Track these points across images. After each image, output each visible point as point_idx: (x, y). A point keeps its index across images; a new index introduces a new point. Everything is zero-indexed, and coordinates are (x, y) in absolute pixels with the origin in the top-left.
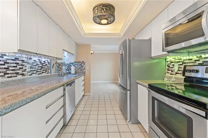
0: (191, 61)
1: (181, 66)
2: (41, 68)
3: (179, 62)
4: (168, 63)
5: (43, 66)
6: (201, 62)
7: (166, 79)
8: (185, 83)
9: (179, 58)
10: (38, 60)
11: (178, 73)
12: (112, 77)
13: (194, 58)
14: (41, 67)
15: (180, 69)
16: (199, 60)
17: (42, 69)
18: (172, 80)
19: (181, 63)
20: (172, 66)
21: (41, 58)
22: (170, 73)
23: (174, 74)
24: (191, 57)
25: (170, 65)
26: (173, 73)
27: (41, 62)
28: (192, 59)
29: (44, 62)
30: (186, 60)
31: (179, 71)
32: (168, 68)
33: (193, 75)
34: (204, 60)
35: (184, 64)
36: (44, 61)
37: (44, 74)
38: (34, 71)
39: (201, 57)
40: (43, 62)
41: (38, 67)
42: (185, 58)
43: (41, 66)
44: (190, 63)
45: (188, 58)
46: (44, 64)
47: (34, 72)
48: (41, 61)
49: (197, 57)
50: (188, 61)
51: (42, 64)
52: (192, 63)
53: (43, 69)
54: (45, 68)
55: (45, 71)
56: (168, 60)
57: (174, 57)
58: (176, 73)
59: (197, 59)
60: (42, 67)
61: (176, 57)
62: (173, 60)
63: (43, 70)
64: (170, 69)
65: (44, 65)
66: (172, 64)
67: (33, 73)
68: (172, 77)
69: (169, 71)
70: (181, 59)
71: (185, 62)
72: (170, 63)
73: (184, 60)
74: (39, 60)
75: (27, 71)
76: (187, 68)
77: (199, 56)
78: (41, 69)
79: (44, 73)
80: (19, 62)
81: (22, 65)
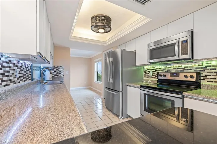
0: (161, 69)
1: (154, 72)
3: (153, 70)
4: (145, 70)
6: (166, 70)
7: (144, 82)
8: (158, 83)
9: (153, 67)
11: (152, 77)
12: (85, 83)
13: (163, 67)
15: (153, 74)
16: (165, 69)
18: (149, 82)
19: (154, 70)
20: (148, 72)
22: (146, 77)
23: (150, 78)
24: (161, 67)
25: (146, 72)
26: (148, 77)
28: (161, 68)
30: (158, 68)
31: (153, 75)
32: (145, 73)
33: (163, 78)
34: (168, 69)
35: (156, 72)
38: (22, 77)
39: (166, 67)
42: (157, 67)
44: (160, 70)
45: (159, 67)
49: (164, 67)
50: (159, 69)
52: (161, 70)
56: (145, 68)
57: (150, 66)
58: (151, 77)
59: (164, 68)
61: (151, 67)
62: (149, 68)
64: (146, 74)
66: (148, 71)
67: (21, 80)
68: (148, 80)
69: (146, 76)
70: (154, 68)
71: (157, 69)
72: (146, 70)
73: (156, 68)
75: (17, 77)
76: (160, 74)
77: (165, 66)
80: (12, 65)
81: (14, 70)
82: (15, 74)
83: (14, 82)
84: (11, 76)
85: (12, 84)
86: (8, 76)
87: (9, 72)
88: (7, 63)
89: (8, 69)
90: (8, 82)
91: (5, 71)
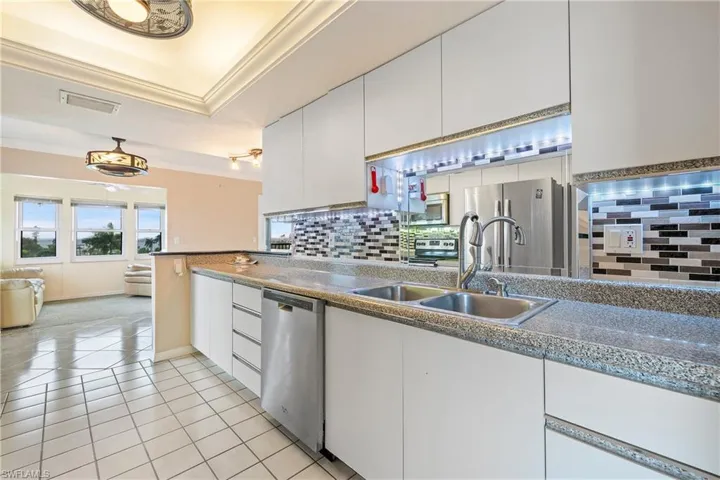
2: (362, 241)
5: (371, 234)
10: (355, 217)
14: (362, 237)
17: (368, 244)
21: (362, 212)
27: (363, 224)
29: (372, 223)
36: (373, 219)
37: (372, 261)
38: (345, 247)
40: (369, 223)
41: (355, 237)
43: (364, 234)
46: (374, 227)
47: (345, 250)
48: (364, 220)
51: (368, 229)
53: (371, 244)
54: (377, 241)
55: (377, 251)
60: (366, 237)
63: (370, 248)
65: (373, 230)
67: (343, 254)
74: (359, 217)
75: (329, 246)
78: (363, 244)
79: (374, 258)
80: (320, 229)
81: (323, 234)
82: (326, 241)
83: (323, 253)
84: (319, 244)
85: (320, 255)
86: (312, 243)
87: (314, 238)
88: (312, 226)
89: (314, 235)
90: (314, 252)
91: (310, 238)
